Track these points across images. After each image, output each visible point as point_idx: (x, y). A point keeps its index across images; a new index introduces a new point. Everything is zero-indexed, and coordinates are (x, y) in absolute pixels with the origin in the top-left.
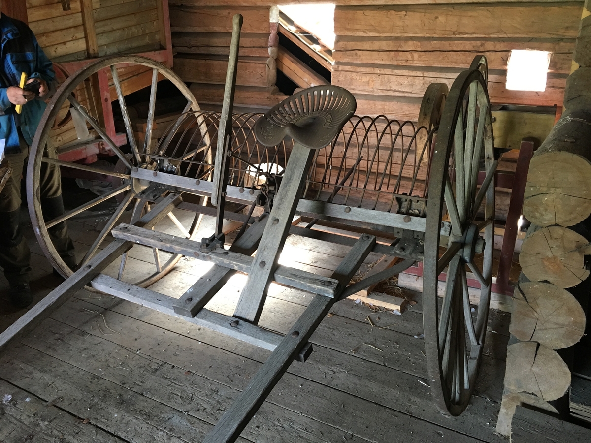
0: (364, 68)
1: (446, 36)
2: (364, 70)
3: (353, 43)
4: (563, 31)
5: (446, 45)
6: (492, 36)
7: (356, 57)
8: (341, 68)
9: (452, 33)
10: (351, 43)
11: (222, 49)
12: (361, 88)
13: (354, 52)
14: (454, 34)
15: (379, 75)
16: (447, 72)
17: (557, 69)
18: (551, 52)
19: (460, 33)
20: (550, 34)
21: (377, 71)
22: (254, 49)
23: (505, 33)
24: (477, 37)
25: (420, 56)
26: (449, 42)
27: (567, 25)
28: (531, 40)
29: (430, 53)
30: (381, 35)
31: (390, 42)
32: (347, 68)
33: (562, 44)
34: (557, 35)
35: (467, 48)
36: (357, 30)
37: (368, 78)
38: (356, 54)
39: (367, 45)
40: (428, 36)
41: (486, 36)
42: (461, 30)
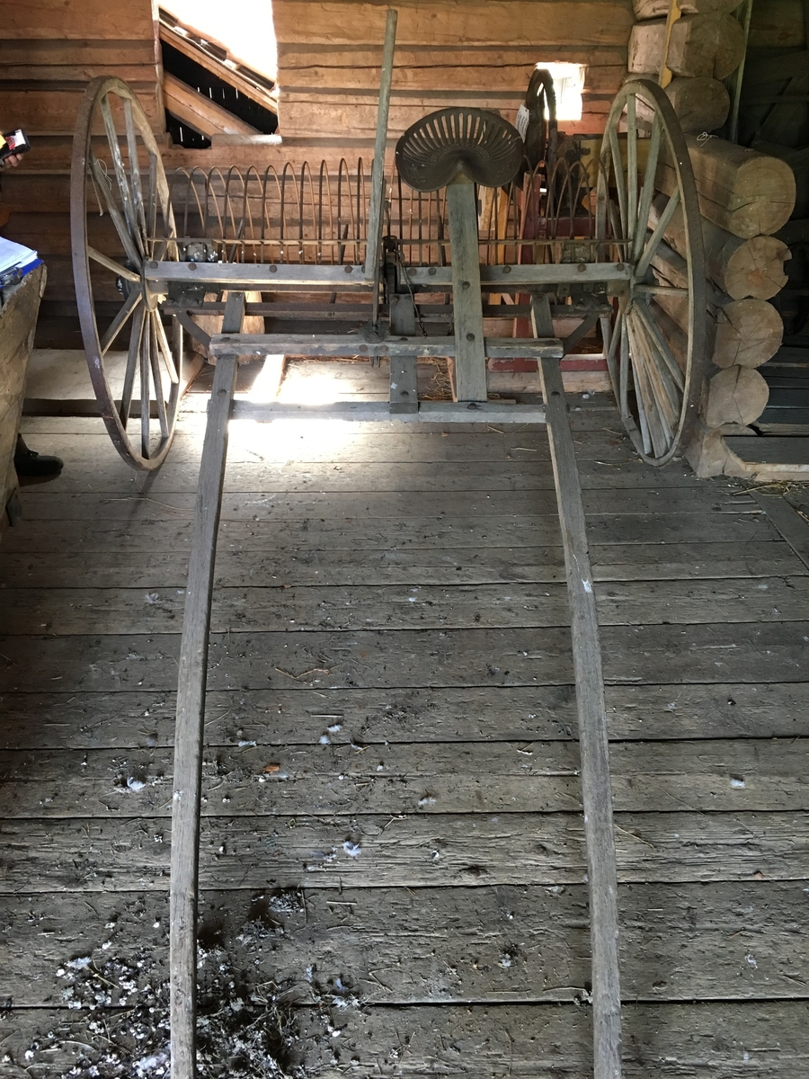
0: (332, 96)
1: (449, 44)
2: (330, 98)
3: (309, 55)
4: (597, 35)
5: (451, 58)
6: (511, 43)
7: (316, 78)
8: (292, 96)
9: (458, 39)
10: (306, 55)
11: (60, 69)
12: (330, 127)
13: (312, 70)
14: (460, 40)
15: (356, 105)
16: (456, 98)
17: (594, 89)
18: (585, 65)
19: (468, 40)
20: (583, 40)
21: (352, 99)
22: (127, 68)
23: (528, 39)
24: (492, 46)
25: (415, 75)
26: (456, 52)
27: (601, 27)
28: (560, 49)
29: (430, 69)
30: (353, 43)
31: (369, 53)
32: (303, 96)
33: (597, 53)
34: (590, 41)
35: (481, 62)
36: (314, 34)
37: (340, 112)
38: (316, 73)
39: (332, 59)
40: (425, 43)
41: (503, 44)
42: (470, 35)
